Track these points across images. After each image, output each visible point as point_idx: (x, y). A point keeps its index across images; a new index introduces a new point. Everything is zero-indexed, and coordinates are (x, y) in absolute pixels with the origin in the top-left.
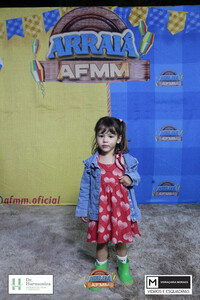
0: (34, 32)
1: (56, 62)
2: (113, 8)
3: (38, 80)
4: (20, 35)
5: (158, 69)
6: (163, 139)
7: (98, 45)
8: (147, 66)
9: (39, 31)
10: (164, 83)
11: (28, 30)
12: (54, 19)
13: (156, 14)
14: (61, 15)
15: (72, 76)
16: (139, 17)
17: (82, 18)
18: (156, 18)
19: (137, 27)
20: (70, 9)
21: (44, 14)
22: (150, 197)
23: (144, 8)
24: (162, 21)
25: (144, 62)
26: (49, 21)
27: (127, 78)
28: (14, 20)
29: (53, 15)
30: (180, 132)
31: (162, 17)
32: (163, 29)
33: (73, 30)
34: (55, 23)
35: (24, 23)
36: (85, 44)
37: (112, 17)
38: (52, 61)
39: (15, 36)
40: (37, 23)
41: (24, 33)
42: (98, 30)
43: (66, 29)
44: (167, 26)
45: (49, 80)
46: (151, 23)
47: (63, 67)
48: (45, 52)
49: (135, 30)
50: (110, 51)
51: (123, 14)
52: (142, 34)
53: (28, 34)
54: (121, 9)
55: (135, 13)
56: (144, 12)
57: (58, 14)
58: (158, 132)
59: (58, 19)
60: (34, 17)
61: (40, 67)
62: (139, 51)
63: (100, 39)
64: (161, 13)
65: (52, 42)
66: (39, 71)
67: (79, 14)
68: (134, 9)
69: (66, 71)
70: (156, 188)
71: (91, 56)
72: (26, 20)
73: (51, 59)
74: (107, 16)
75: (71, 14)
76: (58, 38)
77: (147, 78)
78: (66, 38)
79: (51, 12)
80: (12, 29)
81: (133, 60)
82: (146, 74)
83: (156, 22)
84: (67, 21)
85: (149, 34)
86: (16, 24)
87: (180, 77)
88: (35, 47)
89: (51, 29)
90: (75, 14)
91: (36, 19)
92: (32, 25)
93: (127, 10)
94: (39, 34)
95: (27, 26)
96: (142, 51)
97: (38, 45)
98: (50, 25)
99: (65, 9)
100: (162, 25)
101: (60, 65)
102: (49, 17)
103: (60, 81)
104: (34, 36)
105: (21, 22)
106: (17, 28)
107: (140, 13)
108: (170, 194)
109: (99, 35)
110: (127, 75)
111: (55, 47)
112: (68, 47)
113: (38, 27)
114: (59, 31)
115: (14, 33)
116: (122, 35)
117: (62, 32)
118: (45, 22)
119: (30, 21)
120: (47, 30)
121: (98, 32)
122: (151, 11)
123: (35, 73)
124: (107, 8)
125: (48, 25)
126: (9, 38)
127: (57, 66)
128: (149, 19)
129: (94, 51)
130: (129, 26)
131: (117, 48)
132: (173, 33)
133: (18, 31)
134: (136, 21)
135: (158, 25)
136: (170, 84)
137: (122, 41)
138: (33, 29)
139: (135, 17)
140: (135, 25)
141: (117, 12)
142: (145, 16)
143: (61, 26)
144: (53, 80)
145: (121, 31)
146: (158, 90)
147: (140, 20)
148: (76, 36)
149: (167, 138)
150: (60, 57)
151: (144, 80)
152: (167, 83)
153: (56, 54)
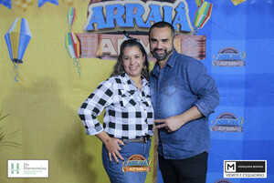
1: (95, 35)
3: (73, 56)
4: (53, 2)
5: (215, 48)
6: (220, 128)
8: (202, 41)
10: (222, 63)
15: (113, 53)
25: (199, 38)
30: (240, 121)
36: (129, 15)
38: (91, 34)
39: (47, 3)
45: (86, 56)
47: (104, 42)
48: (82, 23)
52: (198, 4)
58: (213, 121)
61: (76, 41)
65: (91, 12)
66: (75, 46)
69: (106, 46)
73: (90, 31)
76: (99, 8)
77: (202, 56)
78: (108, 7)
81: (186, 35)
82: (202, 52)
85: (206, 4)
87: (243, 55)
88: (70, 17)
94: (76, 2)
96: (197, 24)
97: (74, 15)
101: (99, 39)
103: (100, 57)
104: (70, 4)
109: (146, 6)
112: (110, 17)
116: (174, 6)
117: (103, 0)
121: (145, 1)
123: (71, 48)
126: (40, 5)
132: (235, 4)
136: (230, 63)
137: (174, 13)
144: (91, 56)
145: (173, 1)
148: (120, 5)
149: (224, 128)
150: (101, 30)
151: (198, 59)
152: (226, 63)
153: (96, 25)
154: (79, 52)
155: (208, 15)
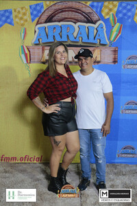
0: (22, 22)
1: (41, 47)
2: (89, 3)
3: (25, 62)
4: (10, 23)
5: (124, 54)
6: (127, 112)
7: (75, 34)
8: (115, 51)
9: (26, 21)
10: (129, 66)
11: (17, 20)
12: (39, 11)
13: (125, 8)
14: (45, 8)
16: (110, 10)
17: (62, 10)
18: (125, 11)
19: (109, 19)
20: (52, 3)
21: (30, 7)
22: (115, 158)
23: (115, 3)
24: (129, 14)
25: (113, 49)
26: (35, 13)
27: (99, 62)
28: (6, 11)
29: (38, 8)
31: (129, 10)
32: (130, 20)
33: (55, 21)
34: (40, 15)
35: (14, 14)
36: (64, 33)
37: (88, 10)
39: (6, 24)
40: (24, 14)
41: (14, 22)
42: (76, 21)
43: (49, 20)
44: (133, 18)
45: (34, 62)
46: (120, 15)
47: (46, 52)
48: (31, 39)
49: (107, 21)
50: (85, 40)
51: (97, 7)
52: (112, 25)
53: (17, 23)
54: (95, 4)
55: (106, 7)
56: (114, 6)
57: (42, 7)
58: (123, 106)
59: (43, 11)
60: (22, 8)
61: (27, 52)
62: (109, 39)
63: (77, 29)
64: (129, 7)
65: (37, 31)
66: (26, 55)
67: (60, 7)
68: (106, 3)
69: (48, 55)
70: (119, 151)
71: (69, 43)
72: (15, 11)
73: (36, 44)
74: (84, 9)
75: (53, 8)
76: (43, 27)
77: (115, 62)
78: (49, 27)
79: (37, 5)
80: (4, 19)
81: (104, 47)
82: (115, 59)
83: (125, 14)
84: (50, 13)
85: (118, 25)
86: (7, 14)
88: (23, 35)
89: (37, 19)
90: (57, 7)
91: (24, 11)
92: (20, 16)
93: (100, 4)
94: (26, 23)
95: (16, 16)
96: (112, 39)
97: (25, 33)
98: (36, 16)
99: (48, 2)
100: (129, 17)
102: (35, 9)
103: (44, 63)
104: (22, 25)
105: (11, 13)
106: (8, 17)
107: (111, 6)
108: (131, 156)
109: (76, 26)
110: (98, 59)
111: (39, 34)
113: (25, 17)
114: (43, 21)
115: (5, 22)
116: (96, 26)
117: (46, 22)
118: (32, 14)
119: (19, 12)
120: (33, 20)
121: (75, 23)
122: (120, 5)
123: (23, 56)
124: (83, 2)
125: (33, 16)
126: (1, 26)
127: (41, 50)
128: (118, 12)
129: (72, 39)
130: (101, 18)
131: (91, 37)
133: (9, 20)
134: (108, 14)
135: (126, 17)
136: (134, 67)
137: (95, 31)
138: (21, 19)
139: (106, 10)
140: (107, 17)
141: (92, 6)
142: (116, 9)
143: (44, 18)
144: (37, 62)
145: (95, 23)
146: (123, 71)
147: (111, 13)
148: (57, 26)
149: (130, 111)
150: (44, 43)
151: (113, 64)
152: (132, 66)
153: (40, 40)
154: (29, 59)
155: (119, 33)
